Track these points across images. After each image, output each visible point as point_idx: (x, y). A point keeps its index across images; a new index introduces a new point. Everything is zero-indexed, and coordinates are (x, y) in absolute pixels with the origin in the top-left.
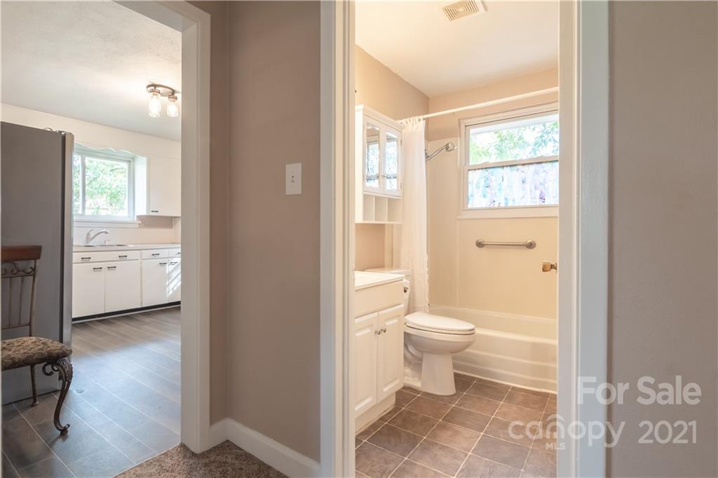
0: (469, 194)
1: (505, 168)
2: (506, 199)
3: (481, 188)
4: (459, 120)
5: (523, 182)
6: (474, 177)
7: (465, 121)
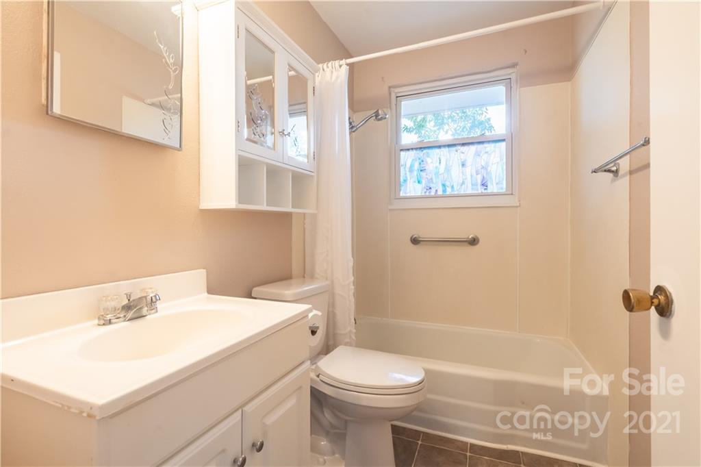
0: (402, 180)
1: (443, 149)
2: (444, 185)
3: (415, 173)
4: (390, 87)
5: (463, 165)
6: (406, 158)
7: (397, 90)
